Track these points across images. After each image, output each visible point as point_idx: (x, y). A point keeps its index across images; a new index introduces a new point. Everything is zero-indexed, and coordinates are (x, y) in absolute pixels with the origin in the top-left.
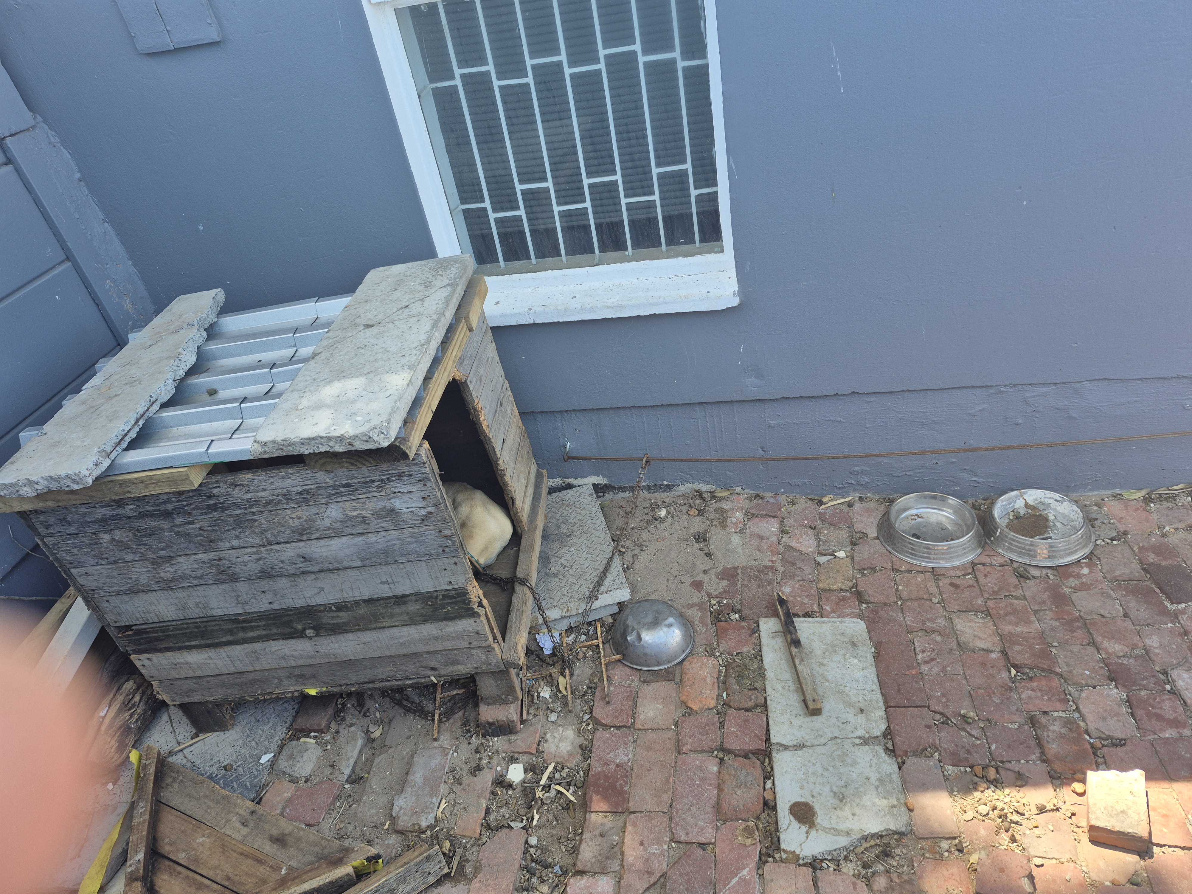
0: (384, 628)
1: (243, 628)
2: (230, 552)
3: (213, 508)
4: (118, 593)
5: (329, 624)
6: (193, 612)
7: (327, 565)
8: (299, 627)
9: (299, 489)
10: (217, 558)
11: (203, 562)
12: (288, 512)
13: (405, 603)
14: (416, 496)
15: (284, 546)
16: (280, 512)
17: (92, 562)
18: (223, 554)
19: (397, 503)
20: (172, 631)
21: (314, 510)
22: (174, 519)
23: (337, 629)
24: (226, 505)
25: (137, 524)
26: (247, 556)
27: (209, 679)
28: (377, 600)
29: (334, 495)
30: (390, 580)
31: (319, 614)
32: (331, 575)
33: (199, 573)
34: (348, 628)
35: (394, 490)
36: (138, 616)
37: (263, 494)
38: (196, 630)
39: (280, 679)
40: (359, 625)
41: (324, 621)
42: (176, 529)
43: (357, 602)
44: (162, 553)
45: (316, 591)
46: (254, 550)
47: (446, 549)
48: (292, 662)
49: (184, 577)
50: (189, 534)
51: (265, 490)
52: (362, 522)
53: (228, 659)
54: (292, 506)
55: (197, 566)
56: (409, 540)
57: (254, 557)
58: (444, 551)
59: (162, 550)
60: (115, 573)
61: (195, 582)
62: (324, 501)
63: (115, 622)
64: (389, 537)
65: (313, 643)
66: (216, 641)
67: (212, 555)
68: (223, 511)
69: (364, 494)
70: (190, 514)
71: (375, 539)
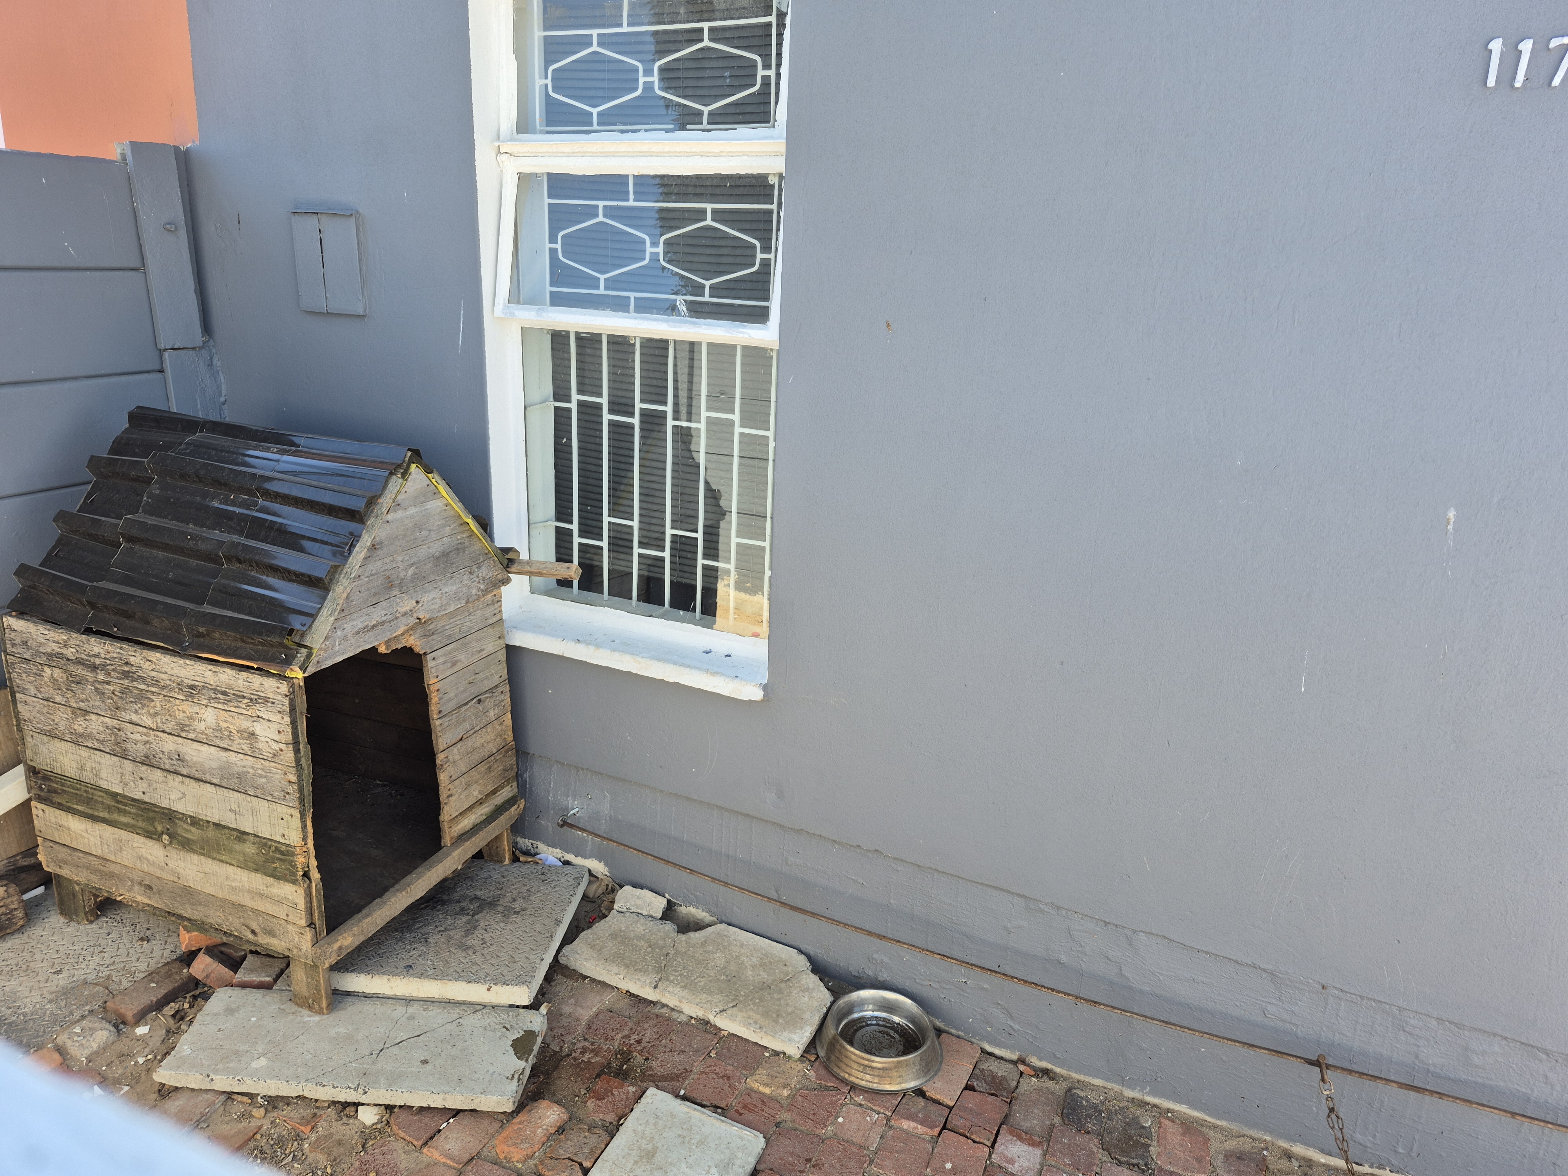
0: (222, 861)
1: (118, 809)
2: (128, 724)
3: (126, 675)
4: (42, 732)
5: (182, 836)
6: (87, 777)
7: (194, 771)
8: (159, 828)
9: (190, 682)
10: (117, 726)
11: (107, 727)
12: (177, 702)
13: (244, 841)
14: (275, 727)
15: (167, 736)
16: (171, 699)
17: (33, 691)
18: (123, 725)
19: (259, 728)
20: (68, 787)
21: (196, 709)
22: (97, 674)
23: (186, 845)
24: (135, 676)
25: (71, 668)
26: (139, 735)
27: (81, 855)
28: (224, 827)
29: (213, 699)
30: (237, 809)
31: (177, 821)
32: (194, 784)
33: (102, 737)
34: (194, 848)
35: (259, 713)
36: (49, 762)
37: (163, 676)
38: (85, 795)
39: (132, 881)
40: (204, 850)
41: (180, 831)
42: (97, 685)
43: (208, 822)
44: (82, 705)
45: (180, 795)
46: (145, 730)
47: (287, 796)
48: (145, 866)
49: (90, 736)
50: (104, 693)
51: (166, 673)
52: (228, 736)
53: (99, 839)
54: (181, 697)
55: (101, 729)
56: (260, 772)
57: (145, 738)
58: (285, 796)
59: (82, 701)
60: (45, 710)
61: (97, 745)
62: (204, 702)
63: (31, 760)
64: (245, 763)
65: (166, 854)
66: (96, 814)
67: (115, 723)
68: (132, 681)
69: (235, 707)
70: (109, 674)
71: (235, 759)
